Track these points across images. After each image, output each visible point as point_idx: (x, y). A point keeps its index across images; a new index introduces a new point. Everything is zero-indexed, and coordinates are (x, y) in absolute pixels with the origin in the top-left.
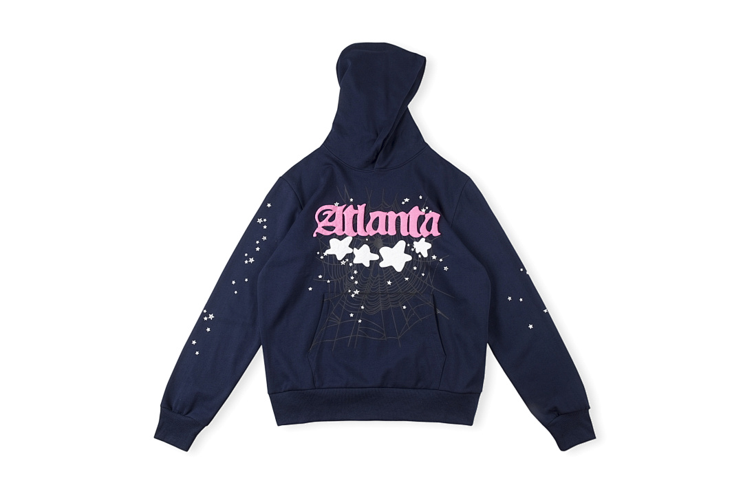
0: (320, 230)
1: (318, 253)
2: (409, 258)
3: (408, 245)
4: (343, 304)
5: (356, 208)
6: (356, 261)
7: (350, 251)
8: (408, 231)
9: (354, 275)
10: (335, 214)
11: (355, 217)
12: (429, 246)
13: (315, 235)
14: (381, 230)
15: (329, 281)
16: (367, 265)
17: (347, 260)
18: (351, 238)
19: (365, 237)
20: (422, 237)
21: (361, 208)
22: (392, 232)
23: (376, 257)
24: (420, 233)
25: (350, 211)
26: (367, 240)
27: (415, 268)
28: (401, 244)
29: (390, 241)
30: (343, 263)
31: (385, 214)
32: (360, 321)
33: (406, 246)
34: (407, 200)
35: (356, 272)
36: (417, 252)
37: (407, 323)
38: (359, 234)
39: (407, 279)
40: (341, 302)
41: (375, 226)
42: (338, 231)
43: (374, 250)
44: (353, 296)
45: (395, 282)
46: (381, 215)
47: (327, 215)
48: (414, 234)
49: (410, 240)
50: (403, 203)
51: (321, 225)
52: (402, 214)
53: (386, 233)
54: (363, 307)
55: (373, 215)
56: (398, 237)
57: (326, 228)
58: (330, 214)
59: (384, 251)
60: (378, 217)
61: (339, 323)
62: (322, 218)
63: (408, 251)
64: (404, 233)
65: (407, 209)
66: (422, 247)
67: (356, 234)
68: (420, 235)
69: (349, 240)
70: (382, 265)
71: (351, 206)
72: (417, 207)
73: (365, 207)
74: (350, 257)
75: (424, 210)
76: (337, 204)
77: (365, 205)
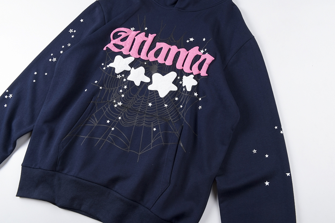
0: (110, 46)
1: (103, 64)
2: (175, 88)
3: (179, 78)
4: (105, 109)
5: (147, 36)
6: (130, 78)
7: (128, 68)
8: (183, 66)
9: (123, 89)
10: (129, 36)
11: (143, 43)
12: (195, 83)
13: (105, 49)
14: (160, 60)
15: (101, 88)
16: (137, 84)
17: (123, 76)
18: (134, 59)
19: (144, 61)
20: (192, 73)
21: (151, 37)
22: (169, 62)
23: (147, 80)
24: (191, 69)
25: (141, 37)
26: (145, 63)
27: (177, 99)
28: (173, 75)
29: (164, 70)
30: (119, 77)
31: (169, 46)
32: (113, 129)
33: (177, 78)
34: (192, 39)
35: (125, 87)
36: (183, 85)
37: (151, 143)
38: (141, 58)
39: (166, 106)
40: (104, 108)
41: (157, 55)
42: (125, 51)
43: (148, 74)
44: (116, 106)
45: (155, 105)
46: (165, 46)
47: (121, 35)
48: (186, 69)
49: (181, 73)
50: (188, 41)
51: (113, 42)
52: (183, 51)
53: (163, 62)
54: (120, 118)
55: (159, 45)
56: (172, 68)
57: (116, 46)
58: (124, 35)
59: (156, 76)
60: (162, 48)
61: (96, 125)
62: (116, 36)
63: (176, 82)
64: (179, 66)
65: (188, 47)
66: (189, 82)
67: (138, 56)
68: (191, 72)
69: (131, 59)
70: (150, 88)
71: (144, 34)
72: (197, 48)
73: (155, 37)
74: (127, 73)
75: (202, 51)
76: (133, 29)
77: (155, 35)
